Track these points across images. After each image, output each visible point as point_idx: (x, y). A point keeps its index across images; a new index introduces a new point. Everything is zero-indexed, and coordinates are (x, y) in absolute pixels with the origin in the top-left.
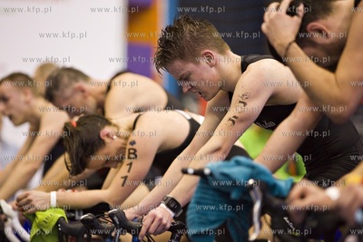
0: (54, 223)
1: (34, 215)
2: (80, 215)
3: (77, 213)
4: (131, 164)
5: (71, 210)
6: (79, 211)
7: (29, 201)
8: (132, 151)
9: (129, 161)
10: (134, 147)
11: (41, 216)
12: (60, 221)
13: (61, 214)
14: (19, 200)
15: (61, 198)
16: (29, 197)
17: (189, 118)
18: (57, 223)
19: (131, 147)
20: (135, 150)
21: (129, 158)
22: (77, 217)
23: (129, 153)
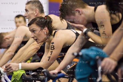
0: (21, 76)
1: (13, 73)
2: (31, 73)
3: (30, 72)
4: (52, 52)
5: (27, 71)
6: (31, 71)
7: (11, 67)
8: (52, 46)
9: (51, 50)
10: (53, 45)
11: (15, 73)
12: (23, 75)
13: (23, 72)
14: (6, 67)
15: (23, 66)
16: (10, 66)
17: (75, 32)
18: (22, 76)
19: (52, 45)
20: (54, 46)
21: (51, 49)
22: (30, 73)
23: (51, 47)
